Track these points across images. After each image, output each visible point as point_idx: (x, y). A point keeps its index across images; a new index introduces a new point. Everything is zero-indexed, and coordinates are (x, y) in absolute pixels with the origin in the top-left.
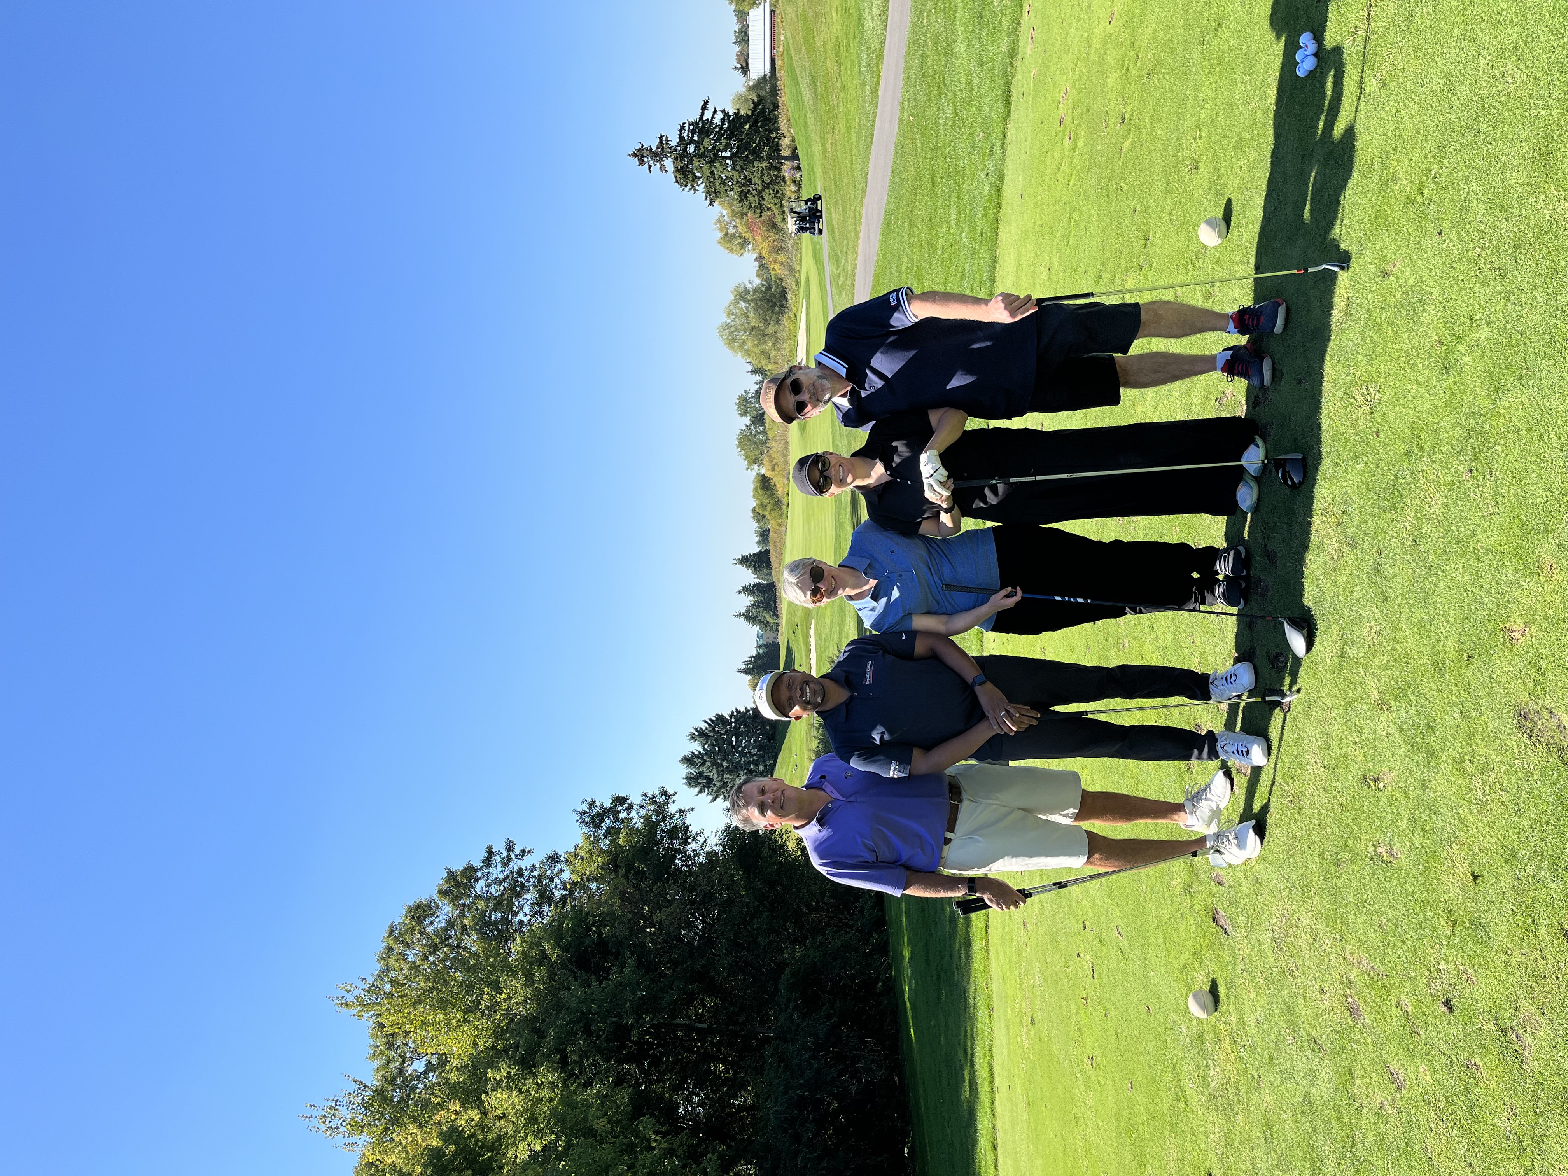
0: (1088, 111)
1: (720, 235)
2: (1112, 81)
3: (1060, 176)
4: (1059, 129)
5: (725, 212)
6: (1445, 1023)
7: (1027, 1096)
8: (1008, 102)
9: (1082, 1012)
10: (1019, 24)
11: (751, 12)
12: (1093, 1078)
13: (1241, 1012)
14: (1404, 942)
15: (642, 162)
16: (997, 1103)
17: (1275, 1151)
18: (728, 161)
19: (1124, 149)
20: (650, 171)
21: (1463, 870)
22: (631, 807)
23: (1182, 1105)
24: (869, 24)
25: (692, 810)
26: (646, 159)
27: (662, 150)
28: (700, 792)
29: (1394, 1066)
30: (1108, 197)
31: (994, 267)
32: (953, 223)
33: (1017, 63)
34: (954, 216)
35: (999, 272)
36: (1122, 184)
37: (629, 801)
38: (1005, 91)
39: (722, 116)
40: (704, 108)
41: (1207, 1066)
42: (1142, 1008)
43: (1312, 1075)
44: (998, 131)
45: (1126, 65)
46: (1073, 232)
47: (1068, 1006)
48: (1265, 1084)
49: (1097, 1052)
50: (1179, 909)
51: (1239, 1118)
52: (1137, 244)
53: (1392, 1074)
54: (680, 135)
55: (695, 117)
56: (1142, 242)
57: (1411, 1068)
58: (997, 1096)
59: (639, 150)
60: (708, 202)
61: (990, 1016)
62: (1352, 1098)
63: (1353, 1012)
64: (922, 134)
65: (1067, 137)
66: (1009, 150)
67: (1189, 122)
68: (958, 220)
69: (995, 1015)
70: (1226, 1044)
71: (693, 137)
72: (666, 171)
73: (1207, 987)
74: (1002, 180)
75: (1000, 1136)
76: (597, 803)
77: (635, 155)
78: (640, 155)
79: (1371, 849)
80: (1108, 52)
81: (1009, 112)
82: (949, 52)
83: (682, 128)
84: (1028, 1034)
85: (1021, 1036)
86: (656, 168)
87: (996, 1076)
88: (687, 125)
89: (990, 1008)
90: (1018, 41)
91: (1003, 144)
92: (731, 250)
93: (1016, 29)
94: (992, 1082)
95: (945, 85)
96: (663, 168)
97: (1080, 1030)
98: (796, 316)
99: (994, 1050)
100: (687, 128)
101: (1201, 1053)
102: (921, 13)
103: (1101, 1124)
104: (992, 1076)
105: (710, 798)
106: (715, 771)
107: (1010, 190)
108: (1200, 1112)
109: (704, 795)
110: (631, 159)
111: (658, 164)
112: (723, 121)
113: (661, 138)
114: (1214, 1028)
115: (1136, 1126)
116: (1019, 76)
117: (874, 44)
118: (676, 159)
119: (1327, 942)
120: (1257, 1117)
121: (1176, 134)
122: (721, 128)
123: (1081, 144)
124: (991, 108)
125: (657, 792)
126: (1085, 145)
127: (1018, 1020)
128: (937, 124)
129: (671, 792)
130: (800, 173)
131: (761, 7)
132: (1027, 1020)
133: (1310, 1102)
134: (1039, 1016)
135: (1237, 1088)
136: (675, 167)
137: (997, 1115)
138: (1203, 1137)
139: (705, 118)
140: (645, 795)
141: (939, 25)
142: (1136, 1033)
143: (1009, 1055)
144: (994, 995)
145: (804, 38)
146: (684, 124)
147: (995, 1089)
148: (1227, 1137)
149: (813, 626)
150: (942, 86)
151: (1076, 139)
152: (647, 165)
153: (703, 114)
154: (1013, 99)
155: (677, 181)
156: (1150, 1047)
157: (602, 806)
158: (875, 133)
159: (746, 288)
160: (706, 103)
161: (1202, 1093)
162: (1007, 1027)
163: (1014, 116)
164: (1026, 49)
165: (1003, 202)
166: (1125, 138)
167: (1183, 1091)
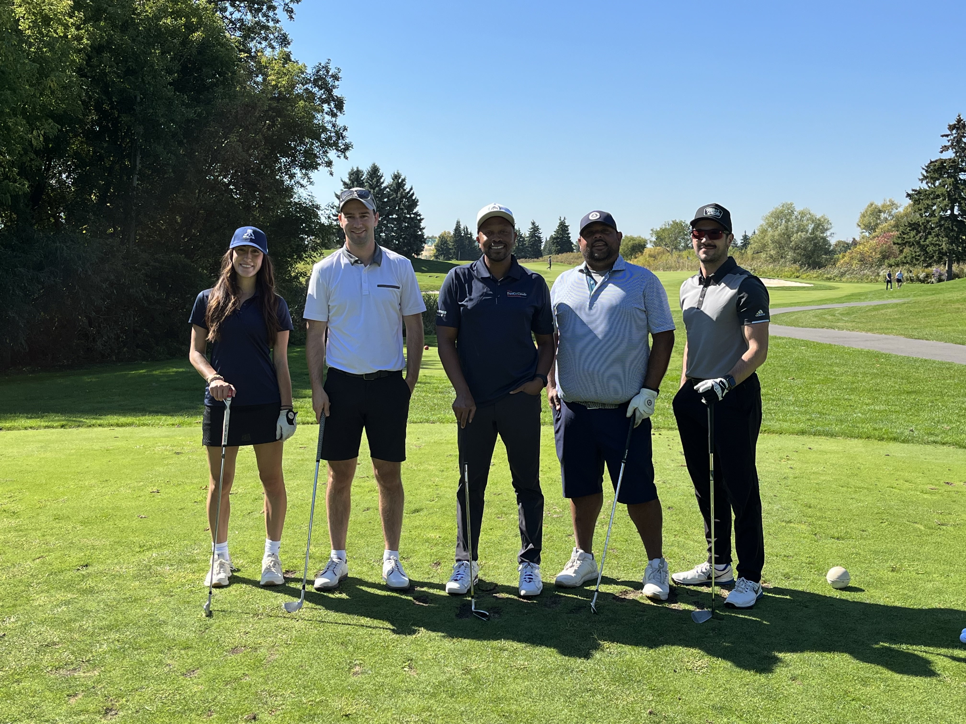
0: (954, 501)
1: (878, 205)
3: (900, 482)
4: (942, 481)
5: (901, 210)
7: (113, 449)
9: (195, 486)
12: (142, 493)
14: (292, 678)
15: (952, 128)
16: (100, 429)
17: (117, 604)
18: (949, 212)
19: (916, 525)
20: (942, 136)
21: (350, 710)
22: (334, 115)
23: (137, 549)
25: (331, 174)
26: (954, 132)
30: (877, 513)
31: (826, 435)
34: (877, 408)
35: (822, 440)
37: (339, 114)
41: (172, 565)
43: (181, 626)
44: (948, 439)
46: (850, 490)
48: (168, 599)
49: (164, 496)
50: (291, 550)
51: (137, 583)
53: (193, 671)
56: (836, 535)
57: (200, 681)
60: (910, 192)
61: (173, 425)
62: (170, 649)
63: (234, 650)
66: (930, 448)
67: (930, 567)
68: (875, 411)
72: (942, 152)
74: (904, 442)
76: (337, 83)
79: (357, 662)
84: (166, 450)
85: (163, 446)
86: (945, 142)
87: (124, 428)
89: (180, 425)
91: (935, 442)
92: (862, 216)
94: (118, 425)
96: (945, 148)
97: (179, 484)
98: (797, 277)
99: (145, 428)
103: (107, 497)
104: (122, 425)
107: (895, 448)
108: (134, 560)
109: (342, 187)
110: (956, 117)
111: (949, 144)
115: (111, 520)
118: (954, 161)
119: (284, 636)
120: (141, 593)
121: (924, 558)
123: (926, 496)
125: (347, 141)
126: (924, 499)
127: (175, 444)
129: (348, 154)
133: (161, 624)
134: (183, 458)
135: (160, 582)
136: (945, 161)
137: (90, 429)
138: (116, 561)
140: (345, 129)
142: (186, 521)
143: (143, 437)
144: (192, 428)
147: (112, 428)
148: (120, 576)
151: (931, 493)
152: (949, 133)
155: (931, 162)
156: (177, 530)
157: (334, 87)
159: (827, 230)
161: (149, 562)
162: (168, 437)
163: (960, 451)
165: (884, 443)
166: (926, 525)
167: (148, 550)
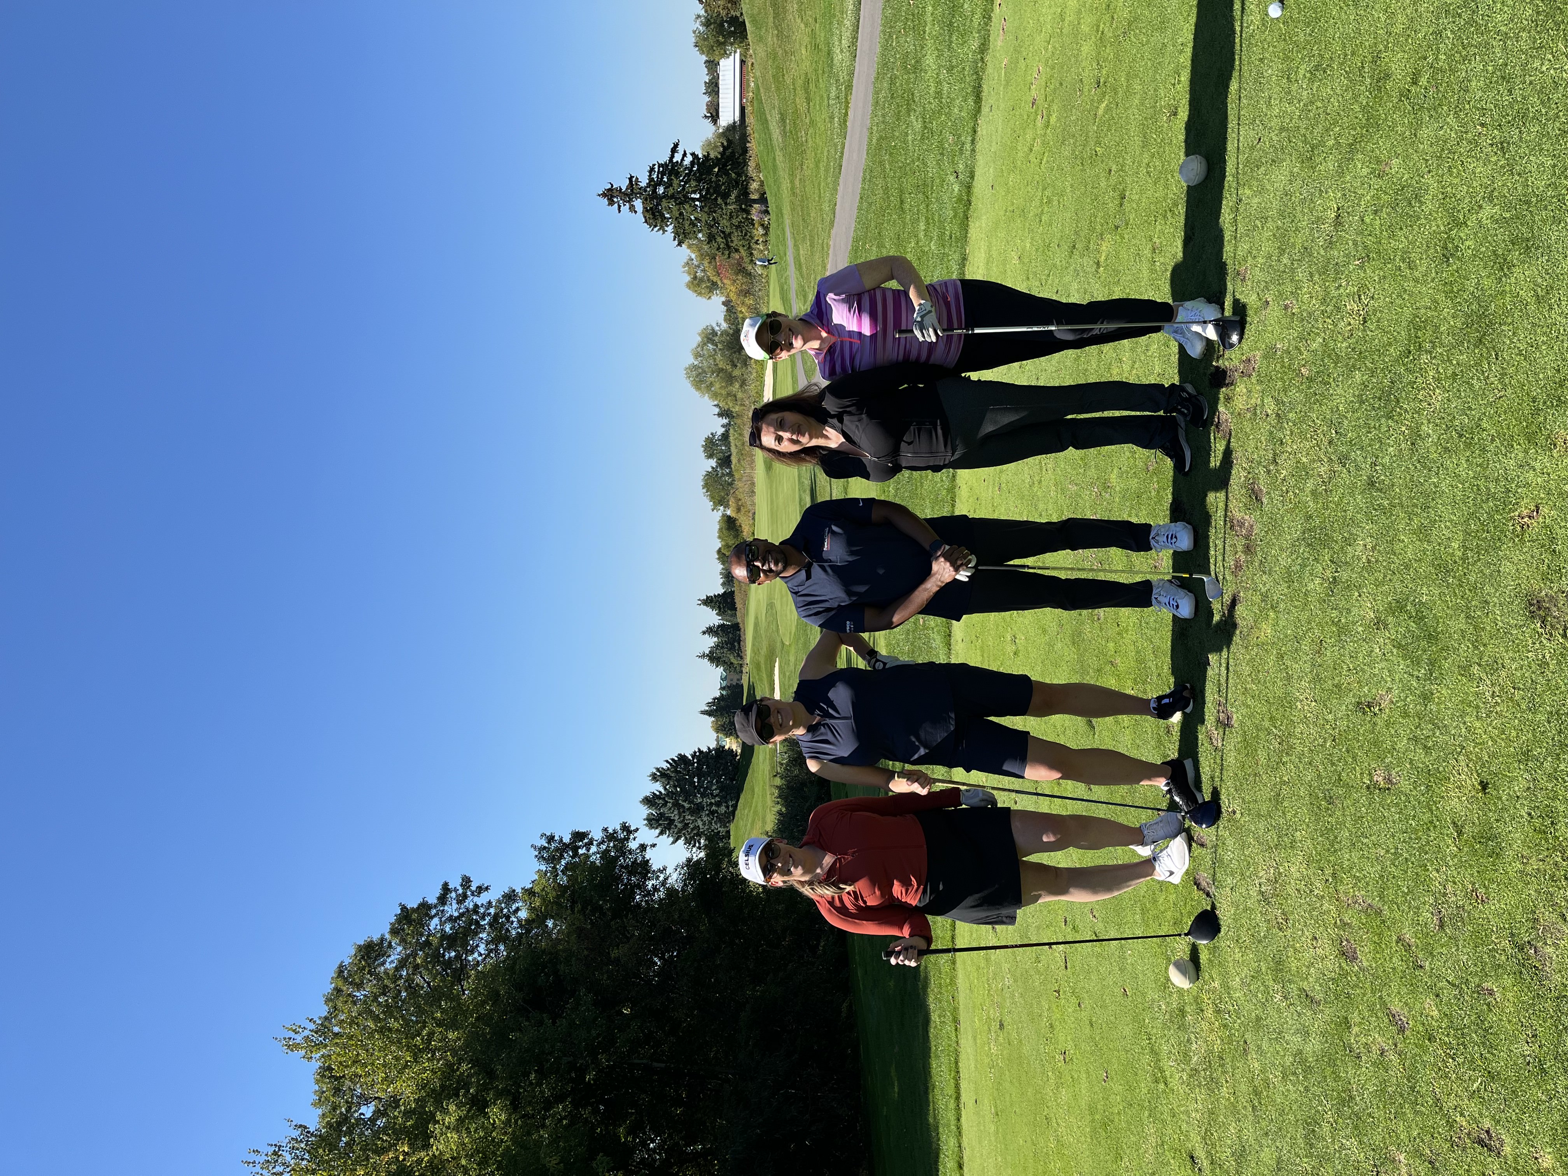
0: (1061, 84)
1: (687, 278)
2: (1087, 48)
3: (1032, 157)
4: (1031, 110)
5: (693, 255)
6: (1453, 950)
7: (996, 1107)
8: (978, 99)
9: (1054, 1006)
10: (990, 18)
11: (722, 62)
12: (1067, 1074)
13: (1225, 976)
14: (1405, 870)
15: (611, 203)
16: (963, 1119)
18: (697, 203)
19: (1099, 114)
20: (620, 211)
21: (1470, 781)
22: (591, 843)
23: (1162, 1086)
24: (838, 57)
26: (615, 200)
27: (632, 190)
28: (661, 833)
29: (1396, 1006)
30: (1083, 165)
32: (921, 235)
33: (988, 58)
36: (1098, 149)
37: (588, 837)
38: (974, 88)
39: (691, 159)
40: (674, 150)
41: (1189, 1040)
42: (1118, 991)
43: (1303, 1030)
44: (969, 129)
45: (1101, 29)
46: (1046, 209)
47: (1039, 1003)
48: (1252, 1049)
49: (1070, 1046)
52: (1112, 206)
53: (1393, 1016)
54: (650, 176)
55: (664, 158)
56: (1118, 201)
57: (1414, 1005)
58: (963, 1113)
59: (609, 190)
60: (676, 242)
61: (956, 1030)
62: (1348, 1048)
63: (1348, 955)
64: (891, 154)
65: (1039, 117)
66: (981, 145)
67: (1167, 71)
69: (962, 1027)
70: (1209, 1013)
71: (662, 178)
72: (636, 212)
73: (1187, 957)
75: (966, 1155)
76: (557, 838)
77: (604, 195)
78: (610, 194)
79: (1366, 778)
80: (1082, 21)
81: (980, 107)
82: (917, 68)
83: (652, 170)
84: (996, 1040)
85: (989, 1044)
86: (625, 208)
87: (963, 1091)
88: (656, 167)
89: (957, 1022)
90: (989, 36)
92: (700, 294)
93: (986, 24)
94: (958, 1098)
95: (914, 101)
96: (632, 209)
97: (1051, 1026)
99: (960, 1065)
100: (656, 170)
101: (1182, 1027)
102: (891, 36)
103: (1074, 1121)
104: (958, 1093)
105: (671, 839)
106: (676, 812)
108: (1181, 1091)
109: (665, 836)
110: (601, 199)
111: (627, 204)
112: (692, 163)
113: (631, 177)
114: (1196, 999)
115: (1112, 1118)
116: (990, 69)
117: (843, 76)
118: (646, 200)
119: (1319, 886)
120: (1242, 1085)
121: (1154, 85)
122: (691, 170)
124: (961, 109)
125: (618, 828)
126: (1059, 119)
127: (986, 1027)
128: (905, 142)
129: (632, 828)
130: (768, 217)
131: (732, 57)
132: (995, 1026)
134: (1007, 1020)
135: (1221, 1057)
136: (645, 208)
137: (963, 1132)
138: (1184, 1117)
139: (675, 160)
140: (606, 830)
141: (909, 43)
142: (1112, 1018)
143: (976, 1067)
144: (961, 1007)
145: (774, 76)
146: (654, 165)
147: (962, 1106)
148: (1211, 1112)
149: (777, 665)
150: (909, 102)
151: (1049, 116)
152: (616, 205)
153: (672, 156)
154: (984, 94)
155: (646, 222)
156: (1127, 1031)
157: (561, 841)
158: (844, 164)
159: (713, 329)
160: (676, 146)
161: (1183, 1070)
162: (975, 1038)
163: (985, 110)
164: (998, 42)
166: (1100, 101)
167: (1162, 1071)
